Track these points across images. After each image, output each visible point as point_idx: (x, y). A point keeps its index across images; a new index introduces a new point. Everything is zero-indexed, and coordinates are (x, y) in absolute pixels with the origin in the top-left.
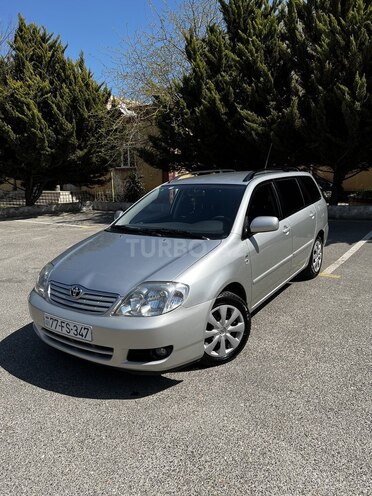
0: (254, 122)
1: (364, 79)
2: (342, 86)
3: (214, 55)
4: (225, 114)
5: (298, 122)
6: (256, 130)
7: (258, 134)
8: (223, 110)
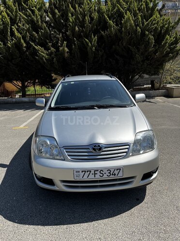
0: (43, 53)
1: (96, 37)
2: (86, 39)
3: (12, 13)
4: (25, 47)
5: (66, 55)
6: (45, 57)
7: (46, 59)
8: (25, 45)
